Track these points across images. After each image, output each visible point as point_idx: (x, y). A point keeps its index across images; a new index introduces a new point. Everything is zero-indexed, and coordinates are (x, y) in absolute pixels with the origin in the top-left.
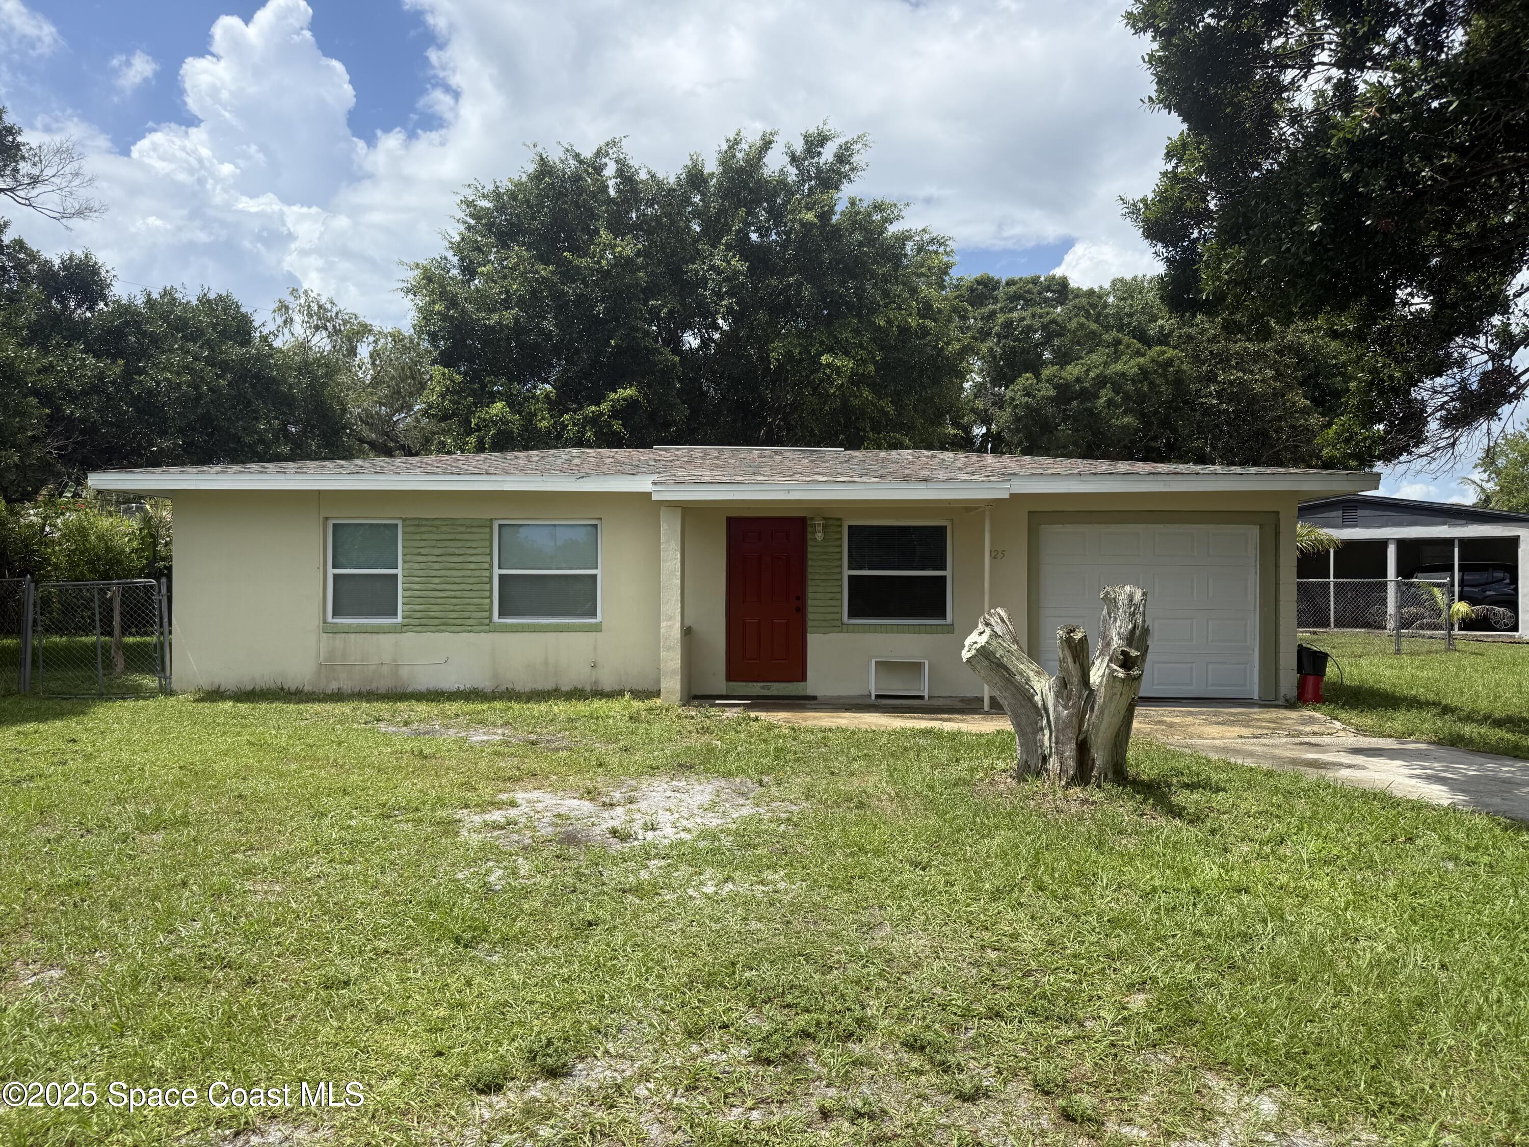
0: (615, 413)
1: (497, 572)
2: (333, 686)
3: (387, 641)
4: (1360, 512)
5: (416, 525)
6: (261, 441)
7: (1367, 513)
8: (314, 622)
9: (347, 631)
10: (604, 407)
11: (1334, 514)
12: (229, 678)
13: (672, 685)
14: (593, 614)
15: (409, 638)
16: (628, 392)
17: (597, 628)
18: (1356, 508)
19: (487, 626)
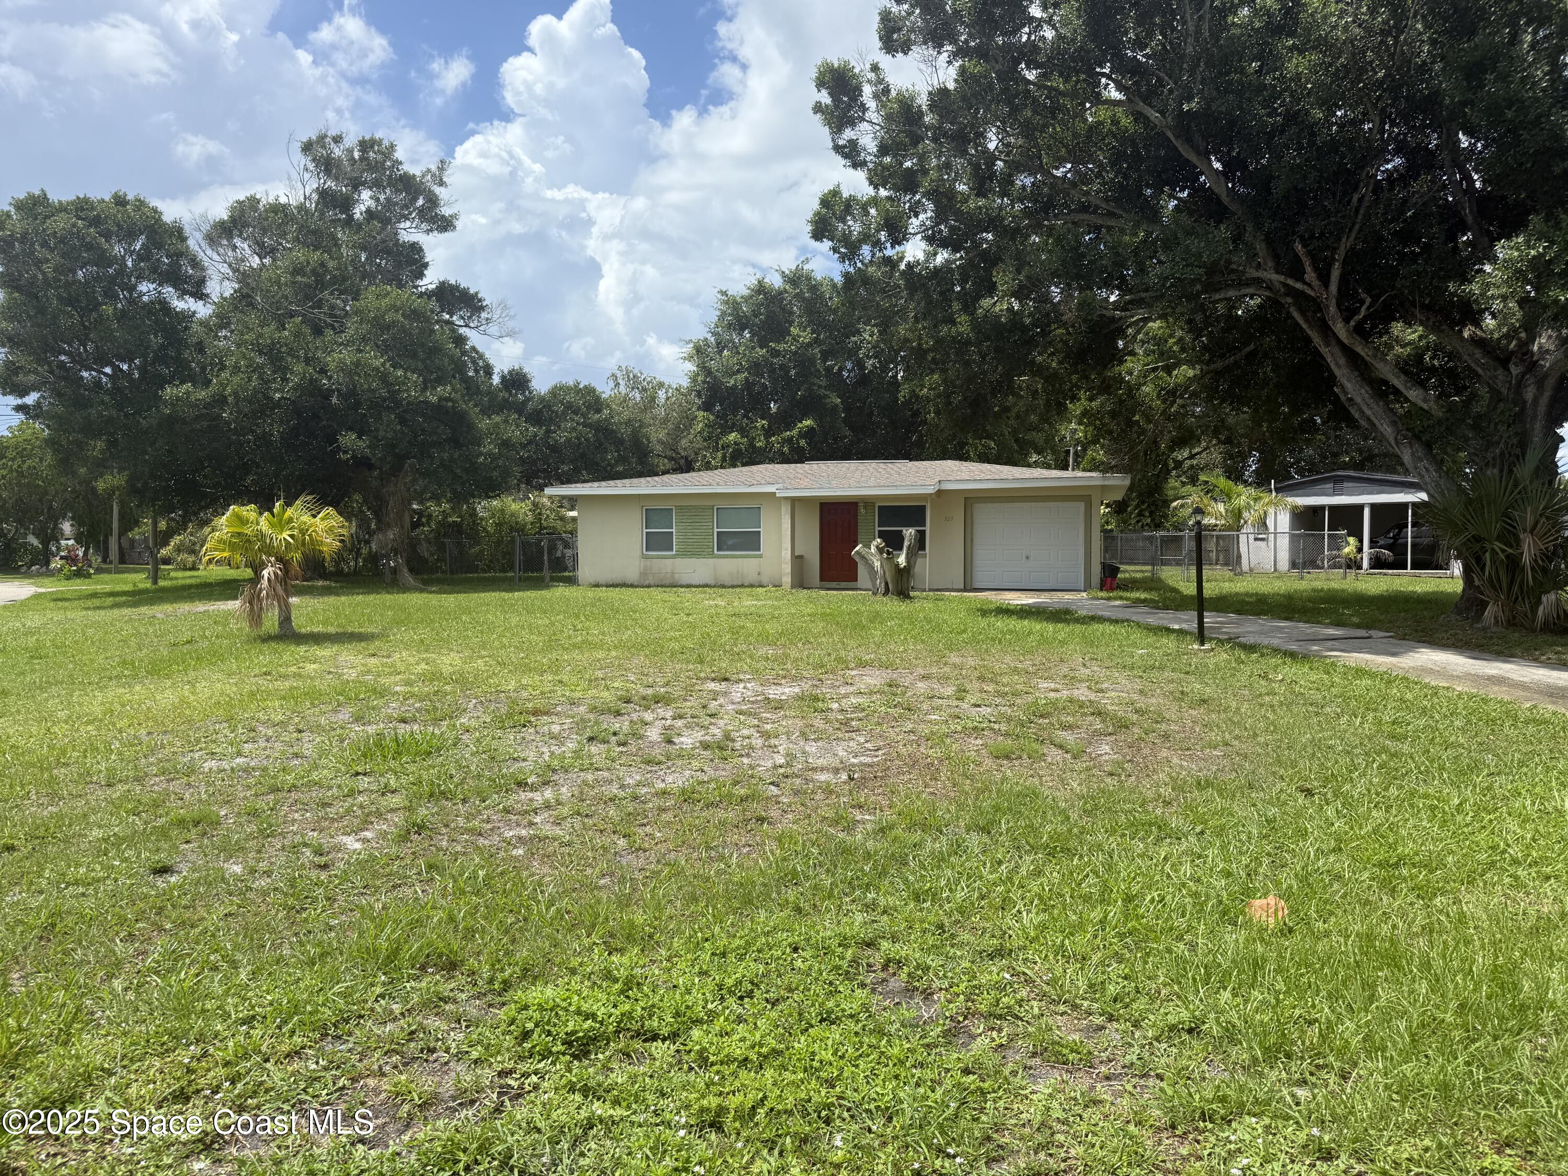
0: (801, 435)
1: (716, 530)
2: (647, 583)
3: (668, 562)
4: (1346, 484)
5: (680, 508)
6: (609, 465)
7: (1350, 484)
8: (638, 553)
9: (652, 557)
10: (795, 432)
11: (1328, 486)
12: (602, 578)
13: (787, 580)
14: (759, 550)
15: (679, 562)
16: (808, 422)
17: (761, 556)
18: (1342, 481)
19: (712, 555)
